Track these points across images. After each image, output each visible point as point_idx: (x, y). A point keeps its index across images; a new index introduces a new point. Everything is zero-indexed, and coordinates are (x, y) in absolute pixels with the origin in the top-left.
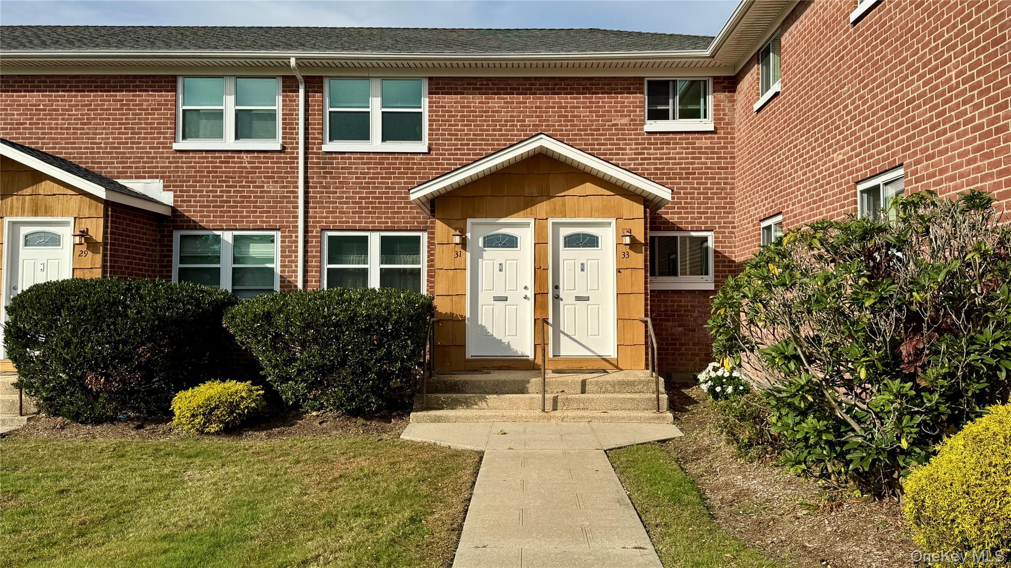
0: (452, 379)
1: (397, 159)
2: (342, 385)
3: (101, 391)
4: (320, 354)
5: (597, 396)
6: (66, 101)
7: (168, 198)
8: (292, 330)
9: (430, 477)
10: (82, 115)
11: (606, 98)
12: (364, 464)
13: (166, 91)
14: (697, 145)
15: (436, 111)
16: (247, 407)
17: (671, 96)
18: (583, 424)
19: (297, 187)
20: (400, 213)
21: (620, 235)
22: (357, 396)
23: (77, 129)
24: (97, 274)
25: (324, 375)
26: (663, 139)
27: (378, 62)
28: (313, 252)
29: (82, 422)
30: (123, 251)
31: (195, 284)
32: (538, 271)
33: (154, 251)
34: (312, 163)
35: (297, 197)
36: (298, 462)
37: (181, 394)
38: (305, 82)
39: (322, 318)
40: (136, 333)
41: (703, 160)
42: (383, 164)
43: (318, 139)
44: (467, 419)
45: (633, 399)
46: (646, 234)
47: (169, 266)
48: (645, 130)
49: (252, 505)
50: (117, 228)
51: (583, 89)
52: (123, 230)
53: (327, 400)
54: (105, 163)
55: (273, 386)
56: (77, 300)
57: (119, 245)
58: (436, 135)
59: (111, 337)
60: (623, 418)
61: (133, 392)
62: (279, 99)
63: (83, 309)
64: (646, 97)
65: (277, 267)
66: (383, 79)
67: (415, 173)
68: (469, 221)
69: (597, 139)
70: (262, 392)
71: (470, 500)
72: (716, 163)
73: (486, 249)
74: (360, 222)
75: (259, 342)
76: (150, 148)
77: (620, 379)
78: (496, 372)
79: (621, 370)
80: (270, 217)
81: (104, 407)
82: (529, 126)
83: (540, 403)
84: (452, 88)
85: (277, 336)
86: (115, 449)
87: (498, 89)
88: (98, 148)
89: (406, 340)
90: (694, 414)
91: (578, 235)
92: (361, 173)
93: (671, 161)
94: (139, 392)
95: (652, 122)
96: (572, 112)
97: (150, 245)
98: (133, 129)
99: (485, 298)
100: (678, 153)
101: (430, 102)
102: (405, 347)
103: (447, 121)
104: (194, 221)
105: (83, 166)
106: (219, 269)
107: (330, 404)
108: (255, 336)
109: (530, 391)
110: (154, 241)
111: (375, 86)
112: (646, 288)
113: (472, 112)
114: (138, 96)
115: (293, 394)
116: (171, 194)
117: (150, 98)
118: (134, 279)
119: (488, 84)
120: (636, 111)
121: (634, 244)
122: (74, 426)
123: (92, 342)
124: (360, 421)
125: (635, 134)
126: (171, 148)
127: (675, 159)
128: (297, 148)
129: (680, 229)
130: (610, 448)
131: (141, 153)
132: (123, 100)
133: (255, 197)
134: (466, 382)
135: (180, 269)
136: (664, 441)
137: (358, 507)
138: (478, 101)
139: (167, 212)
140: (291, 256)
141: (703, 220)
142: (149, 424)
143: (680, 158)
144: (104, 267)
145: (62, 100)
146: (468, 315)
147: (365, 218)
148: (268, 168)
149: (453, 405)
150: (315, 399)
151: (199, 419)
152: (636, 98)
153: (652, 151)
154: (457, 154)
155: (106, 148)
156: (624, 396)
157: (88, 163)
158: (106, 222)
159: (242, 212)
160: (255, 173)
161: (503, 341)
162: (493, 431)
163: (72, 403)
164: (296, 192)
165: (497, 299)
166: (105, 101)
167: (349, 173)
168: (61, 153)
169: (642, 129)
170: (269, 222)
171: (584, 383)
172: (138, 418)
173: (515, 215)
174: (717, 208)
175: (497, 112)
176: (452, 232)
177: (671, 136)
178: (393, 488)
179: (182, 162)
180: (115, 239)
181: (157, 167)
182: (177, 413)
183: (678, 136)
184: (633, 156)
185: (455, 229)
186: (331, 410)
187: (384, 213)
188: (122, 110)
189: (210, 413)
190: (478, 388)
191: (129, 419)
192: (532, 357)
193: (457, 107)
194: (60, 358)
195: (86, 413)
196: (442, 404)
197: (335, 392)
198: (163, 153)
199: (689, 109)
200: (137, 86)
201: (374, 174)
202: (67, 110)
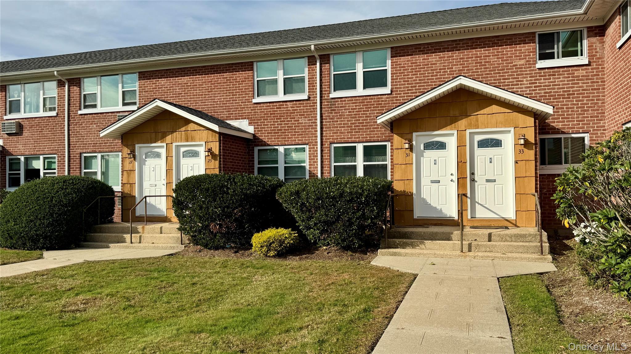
0: (404, 230)
1: (372, 99)
2: (338, 232)
3: (218, 233)
4: (325, 214)
5: (499, 243)
6: (200, 80)
7: (251, 129)
8: (310, 200)
9: (382, 287)
10: (208, 87)
11: (509, 48)
12: (347, 277)
13: (248, 71)
14: (575, 75)
15: (396, 68)
16: (289, 243)
17: (556, 42)
18: (488, 261)
19: (316, 120)
20: (374, 131)
21: (517, 139)
22: (347, 239)
23: (206, 95)
24: (217, 171)
25: (328, 226)
26: (550, 72)
27: (360, 42)
28: (326, 156)
29: (209, 249)
30: (229, 159)
31: (264, 175)
32: (460, 164)
33: (245, 158)
34: (324, 105)
35: (317, 125)
36: (312, 274)
37: (256, 235)
38: (320, 58)
39: (325, 194)
40: (233, 202)
41: (580, 85)
42: (364, 102)
43: (328, 91)
44: (412, 254)
45: (523, 246)
46: (535, 137)
47: (253, 166)
48: (537, 67)
49: (282, 296)
50: (226, 147)
51: (492, 44)
52: (229, 147)
53: (331, 240)
54: (220, 112)
55: (303, 232)
56: (205, 185)
57: (227, 156)
58: (396, 82)
59: (221, 204)
60: (516, 258)
61: (233, 233)
62: (306, 70)
63: (207, 190)
64: (538, 45)
65: (307, 165)
66: (364, 51)
67: (383, 107)
68: (415, 134)
69: (503, 76)
70: (296, 235)
71: (401, 301)
72: (590, 86)
73: (425, 151)
74: (351, 138)
75: (294, 207)
76: (242, 103)
77: (516, 233)
78: (433, 227)
79: (518, 227)
80: (303, 137)
81: (219, 241)
82: (456, 71)
83: (460, 246)
84: (405, 53)
85: (303, 204)
86: (223, 263)
87: (435, 50)
88: (216, 104)
89: (373, 207)
90: (568, 256)
91: (487, 140)
92: (352, 109)
93: (556, 87)
94: (235, 233)
95: (542, 61)
96: (484, 59)
97: (243, 155)
98: (233, 93)
99: (425, 181)
100: (561, 81)
101: (392, 63)
102: (372, 211)
103: (403, 73)
104: (264, 142)
105: (210, 114)
106: (277, 167)
107: (332, 243)
108: (292, 204)
109: (453, 239)
110: (245, 153)
111: (359, 56)
112: (536, 173)
113: (418, 66)
114: (235, 74)
115: (313, 236)
116: (253, 127)
117: (240, 75)
118: (232, 174)
119: (428, 47)
120: (530, 55)
121: (527, 144)
122: (206, 251)
123: (212, 207)
124: (350, 253)
125: (529, 71)
126: (252, 102)
127: (559, 85)
128: (316, 97)
129: (563, 133)
130: (502, 276)
131: (237, 106)
132: (227, 78)
133: (295, 126)
134: (412, 233)
135: (258, 168)
136: (542, 274)
137: (337, 300)
138: (422, 58)
139: (251, 137)
140: (314, 159)
141: (581, 125)
142: (241, 251)
143: (563, 85)
144: (220, 167)
145: (199, 79)
146: (414, 192)
147: (354, 135)
148: (301, 110)
149: (404, 246)
150: (324, 239)
151: (265, 249)
152: (530, 46)
153: (542, 81)
154: (408, 93)
155: (220, 104)
156: (518, 244)
157: (212, 112)
158: (220, 144)
159: (288, 135)
160: (294, 113)
161: (438, 208)
162: (427, 263)
163: (204, 239)
164: (316, 123)
165: (433, 182)
166: (218, 78)
167: (345, 110)
168: (199, 108)
169: (535, 67)
170: (302, 140)
171: (490, 235)
172: (236, 247)
173: (444, 129)
174: (591, 117)
175: (434, 64)
176: (404, 141)
177: (556, 70)
178: (359, 291)
179: (258, 110)
180: (225, 153)
181: (245, 113)
182: (254, 245)
183: (561, 70)
184: (529, 85)
185: (406, 140)
186: (333, 246)
187: (365, 132)
188: (227, 83)
189: (270, 245)
190: (420, 236)
191: (232, 248)
192: (456, 218)
193: (408, 64)
194: (198, 215)
195: (210, 244)
196: (397, 245)
197: (335, 236)
198: (248, 105)
199: (570, 51)
200: (234, 69)
201: (359, 109)
202: (201, 85)
